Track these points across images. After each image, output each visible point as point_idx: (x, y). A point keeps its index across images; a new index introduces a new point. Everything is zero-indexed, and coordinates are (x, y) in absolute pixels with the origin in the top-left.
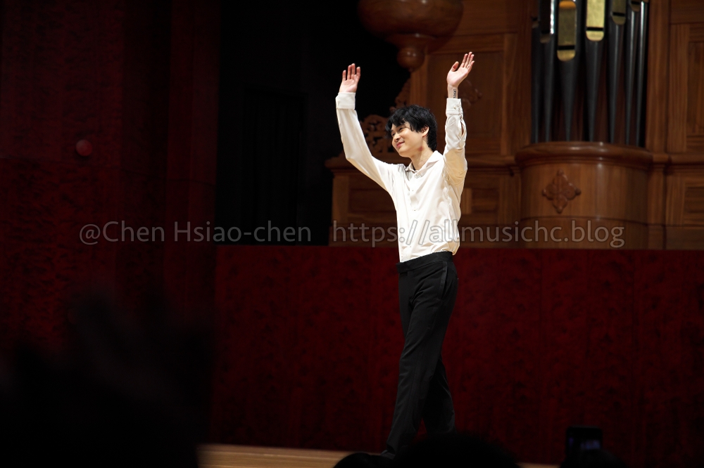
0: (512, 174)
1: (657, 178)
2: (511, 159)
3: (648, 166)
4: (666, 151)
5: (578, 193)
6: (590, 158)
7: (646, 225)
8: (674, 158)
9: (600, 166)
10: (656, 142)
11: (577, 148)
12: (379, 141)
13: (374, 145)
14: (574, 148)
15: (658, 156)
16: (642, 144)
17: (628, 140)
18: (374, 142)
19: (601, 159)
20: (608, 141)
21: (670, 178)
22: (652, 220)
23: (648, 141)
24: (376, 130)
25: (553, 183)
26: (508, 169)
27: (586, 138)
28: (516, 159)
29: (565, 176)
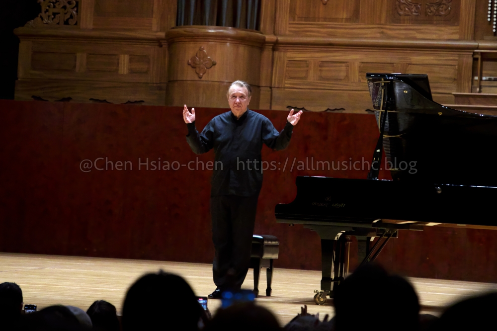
0: (161, 46)
1: (267, 53)
2: (162, 35)
3: (261, 45)
4: (275, 34)
5: (214, 64)
6: (222, 38)
7: (259, 87)
8: (280, 39)
9: (228, 44)
10: (268, 27)
11: (213, 31)
12: (57, 16)
13: (53, 19)
14: (210, 31)
15: (269, 37)
16: (257, 28)
17: (248, 25)
18: (53, 16)
19: (229, 39)
20: (234, 25)
21: (276, 53)
22: (263, 83)
23: (262, 26)
24: (54, 7)
25: (196, 56)
26: (158, 42)
27: (219, 23)
28: (167, 35)
29: (205, 51)
